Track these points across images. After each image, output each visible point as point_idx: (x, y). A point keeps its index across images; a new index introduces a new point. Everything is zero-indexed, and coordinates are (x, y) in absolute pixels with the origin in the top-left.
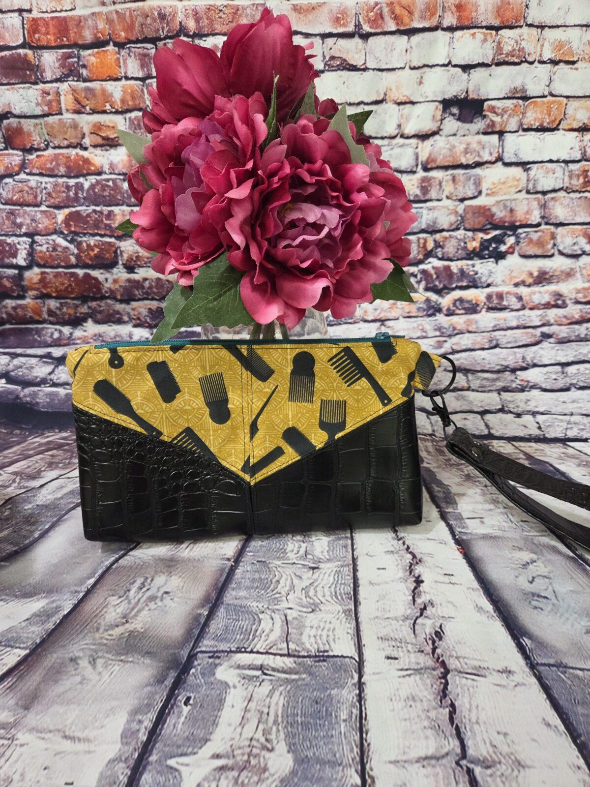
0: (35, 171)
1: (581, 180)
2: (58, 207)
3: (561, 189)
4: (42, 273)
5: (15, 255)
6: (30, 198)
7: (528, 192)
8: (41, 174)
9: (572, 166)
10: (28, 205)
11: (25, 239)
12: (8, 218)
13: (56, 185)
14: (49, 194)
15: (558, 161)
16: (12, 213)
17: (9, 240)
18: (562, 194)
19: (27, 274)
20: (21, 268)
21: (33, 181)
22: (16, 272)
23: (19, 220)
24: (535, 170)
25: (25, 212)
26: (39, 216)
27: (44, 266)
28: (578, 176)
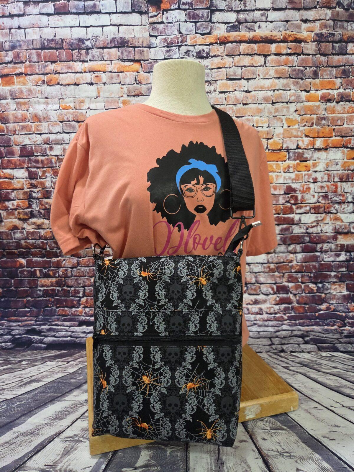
0: (83, 266)
1: (268, 269)
2: (91, 277)
3: (261, 272)
4: (87, 299)
5: (79, 293)
6: (82, 274)
7: (251, 273)
8: (85, 267)
9: (264, 265)
10: (82, 277)
11: (82, 288)
12: (76, 281)
13: (90, 270)
14: (88, 273)
15: (259, 263)
16: (77, 279)
17: (77, 289)
18: (262, 273)
19: (82, 299)
20: (80, 298)
21: (83, 269)
22: (79, 298)
23: (79, 282)
24: (252, 266)
25: (81, 279)
26: (85, 280)
27: (88, 297)
28: (267, 268)
